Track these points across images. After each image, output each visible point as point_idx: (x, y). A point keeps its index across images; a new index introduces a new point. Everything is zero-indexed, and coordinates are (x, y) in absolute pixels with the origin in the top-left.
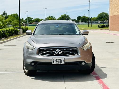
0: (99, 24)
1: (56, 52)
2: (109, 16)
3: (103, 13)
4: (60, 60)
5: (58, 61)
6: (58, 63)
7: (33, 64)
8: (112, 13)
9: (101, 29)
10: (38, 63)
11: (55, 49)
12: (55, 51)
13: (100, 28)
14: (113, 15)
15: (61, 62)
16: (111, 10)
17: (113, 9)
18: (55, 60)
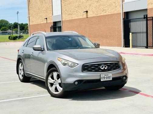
0: (10, 35)
1: (102, 67)
2: (29, 24)
3: (1, 20)
4: (108, 76)
5: (106, 77)
6: (106, 80)
7: (76, 83)
8: (33, 22)
9: (13, 40)
10: (84, 81)
11: (100, 65)
12: (100, 66)
13: (11, 40)
14: (34, 24)
15: (109, 77)
16: (30, 18)
17: (35, 17)
18: (103, 76)
